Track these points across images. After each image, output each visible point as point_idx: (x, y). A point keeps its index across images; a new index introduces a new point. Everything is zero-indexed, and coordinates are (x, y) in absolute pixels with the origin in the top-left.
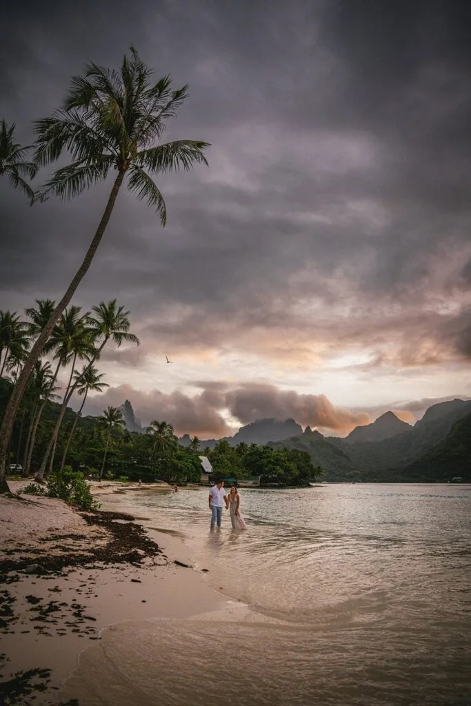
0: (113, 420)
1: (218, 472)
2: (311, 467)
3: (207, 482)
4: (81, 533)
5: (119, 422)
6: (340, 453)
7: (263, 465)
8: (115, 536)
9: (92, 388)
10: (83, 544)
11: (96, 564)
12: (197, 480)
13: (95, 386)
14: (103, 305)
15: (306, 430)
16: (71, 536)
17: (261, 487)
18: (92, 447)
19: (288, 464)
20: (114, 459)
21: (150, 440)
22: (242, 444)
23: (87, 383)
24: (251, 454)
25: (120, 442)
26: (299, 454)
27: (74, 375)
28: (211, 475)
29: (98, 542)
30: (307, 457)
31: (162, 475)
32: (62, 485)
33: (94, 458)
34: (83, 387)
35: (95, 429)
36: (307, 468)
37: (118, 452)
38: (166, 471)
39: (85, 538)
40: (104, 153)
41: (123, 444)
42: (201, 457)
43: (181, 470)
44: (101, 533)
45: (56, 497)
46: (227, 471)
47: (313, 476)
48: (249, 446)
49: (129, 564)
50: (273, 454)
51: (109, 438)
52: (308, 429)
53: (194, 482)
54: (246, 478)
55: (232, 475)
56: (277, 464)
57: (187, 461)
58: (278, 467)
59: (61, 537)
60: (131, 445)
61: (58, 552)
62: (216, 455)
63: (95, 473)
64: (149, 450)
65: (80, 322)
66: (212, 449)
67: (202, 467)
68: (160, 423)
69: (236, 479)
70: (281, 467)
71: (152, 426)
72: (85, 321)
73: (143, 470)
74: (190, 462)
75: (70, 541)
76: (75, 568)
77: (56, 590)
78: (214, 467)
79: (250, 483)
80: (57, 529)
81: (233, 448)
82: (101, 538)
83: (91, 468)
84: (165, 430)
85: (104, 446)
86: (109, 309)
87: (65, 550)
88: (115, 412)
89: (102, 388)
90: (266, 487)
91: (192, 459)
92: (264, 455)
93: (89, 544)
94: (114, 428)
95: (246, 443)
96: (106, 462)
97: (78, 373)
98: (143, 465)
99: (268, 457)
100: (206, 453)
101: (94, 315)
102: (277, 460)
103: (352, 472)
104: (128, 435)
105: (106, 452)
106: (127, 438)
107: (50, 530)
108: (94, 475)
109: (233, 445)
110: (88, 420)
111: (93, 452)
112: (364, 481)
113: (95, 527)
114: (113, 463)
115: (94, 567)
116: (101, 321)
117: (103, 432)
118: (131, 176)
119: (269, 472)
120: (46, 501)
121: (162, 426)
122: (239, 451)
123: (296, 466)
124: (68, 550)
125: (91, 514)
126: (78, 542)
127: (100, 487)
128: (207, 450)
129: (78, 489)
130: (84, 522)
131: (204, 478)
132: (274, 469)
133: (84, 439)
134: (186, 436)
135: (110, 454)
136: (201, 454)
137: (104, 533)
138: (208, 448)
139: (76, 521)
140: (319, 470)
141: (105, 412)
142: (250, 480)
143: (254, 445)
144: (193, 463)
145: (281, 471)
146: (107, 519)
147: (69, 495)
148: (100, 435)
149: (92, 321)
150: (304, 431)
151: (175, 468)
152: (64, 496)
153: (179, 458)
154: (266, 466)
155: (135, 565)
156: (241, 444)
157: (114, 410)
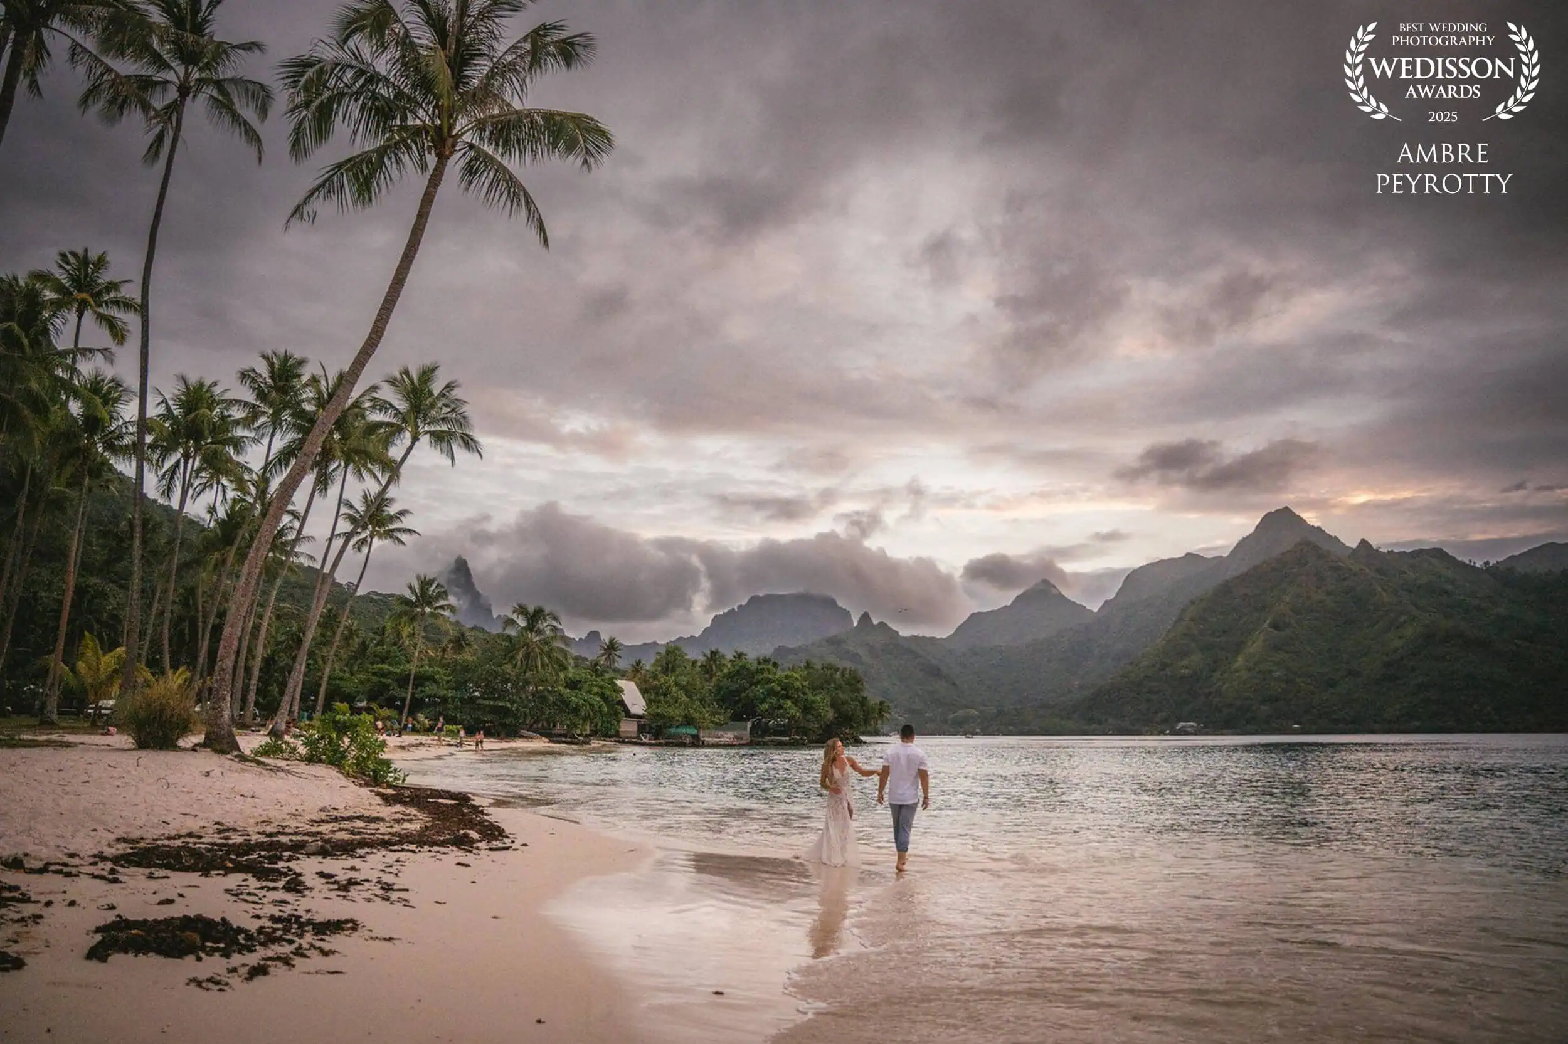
0: (429, 604)
1: (658, 715)
2: (863, 702)
3: (635, 735)
4: (375, 815)
5: (442, 607)
6: (935, 672)
7: (756, 698)
8: (433, 818)
9: (380, 537)
10: (383, 828)
11: (405, 847)
12: (612, 732)
13: (389, 534)
14: (407, 372)
15: (859, 622)
16: (360, 818)
17: (751, 744)
18: (383, 662)
19: (810, 697)
20: (430, 688)
21: (511, 647)
22: (714, 653)
23: (370, 527)
24: (730, 676)
25: (444, 650)
26: (838, 675)
27: (344, 510)
28: (643, 721)
29: (406, 825)
30: (854, 682)
31: (536, 722)
32: (331, 739)
33: (387, 687)
34: (363, 536)
35: (389, 625)
36: (853, 704)
37: (440, 673)
38: (543, 713)
39: (383, 820)
40: (410, 122)
41: (450, 655)
42: (620, 683)
43: (576, 710)
44: (410, 815)
45: (320, 761)
46: (676, 712)
47: (866, 721)
48: (730, 656)
49: (454, 848)
50: (780, 674)
51: (420, 641)
52: (865, 618)
53: (606, 736)
54: (719, 726)
55: (689, 721)
56: (787, 697)
57: (589, 692)
58: (789, 703)
59: (344, 819)
60: (467, 656)
61: (346, 836)
62: (655, 677)
63: (389, 718)
64: (508, 668)
65: (357, 404)
66: (648, 664)
67: (622, 703)
68: (531, 609)
69: (698, 728)
70: (796, 702)
71: (515, 617)
72: (367, 405)
73: (496, 710)
74: (596, 694)
75: (359, 824)
76: (375, 851)
77: (353, 869)
78: (649, 702)
79: (728, 736)
80: (335, 809)
81: (694, 662)
82: (410, 821)
83: (381, 707)
84: (543, 625)
85: (408, 662)
86: (419, 380)
87: (352, 833)
88: (432, 589)
89: (404, 537)
90: (764, 745)
91: (601, 687)
92: (760, 677)
93: (391, 827)
94: (431, 620)
95: (722, 651)
96: (413, 694)
97: (351, 507)
98: (495, 699)
99: (769, 681)
100: (635, 672)
101: (387, 393)
102: (785, 688)
103: (961, 713)
104: (463, 635)
105: (413, 672)
106: (460, 642)
107: (323, 810)
108: (389, 723)
109: (695, 654)
110: (372, 600)
111: (384, 675)
112: (987, 731)
113: (398, 808)
114: (429, 696)
115: (403, 850)
116: (402, 406)
117: (406, 631)
118: (462, 163)
119: (771, 713)
120: (303, 768)
121: (535, 617)
122: (707, 669)
123: (828, 699)
124: (359, 833)
125: (390, 791)
126: (373, 825)
127: (402, 747)
128: (637, 667)
129: (362, 746)
130: (378, 800)
131: (628, 727)
132: (780, 707)
133: (364, 646)
134: (594, 635)
135: (421, 679)
136: (623, 675)
137: (415, 815)
138: (638, 663)
139: (365, 798)
140: (882, 708)
141: (410, 587)
142: (729, 729)
143: (740, 656)
144: (602, 696)
145: (795, 712)
146: (419, 798)
147: (344, 757)
148: (399, 635)
149: (384, 406)
150: (855, 624)
151: (563, 704)
152: (336, 760)
153: (573, 685)
154: (763, 701)
155: (464, 849)
156: (712, 653)
157: (431, 582)
